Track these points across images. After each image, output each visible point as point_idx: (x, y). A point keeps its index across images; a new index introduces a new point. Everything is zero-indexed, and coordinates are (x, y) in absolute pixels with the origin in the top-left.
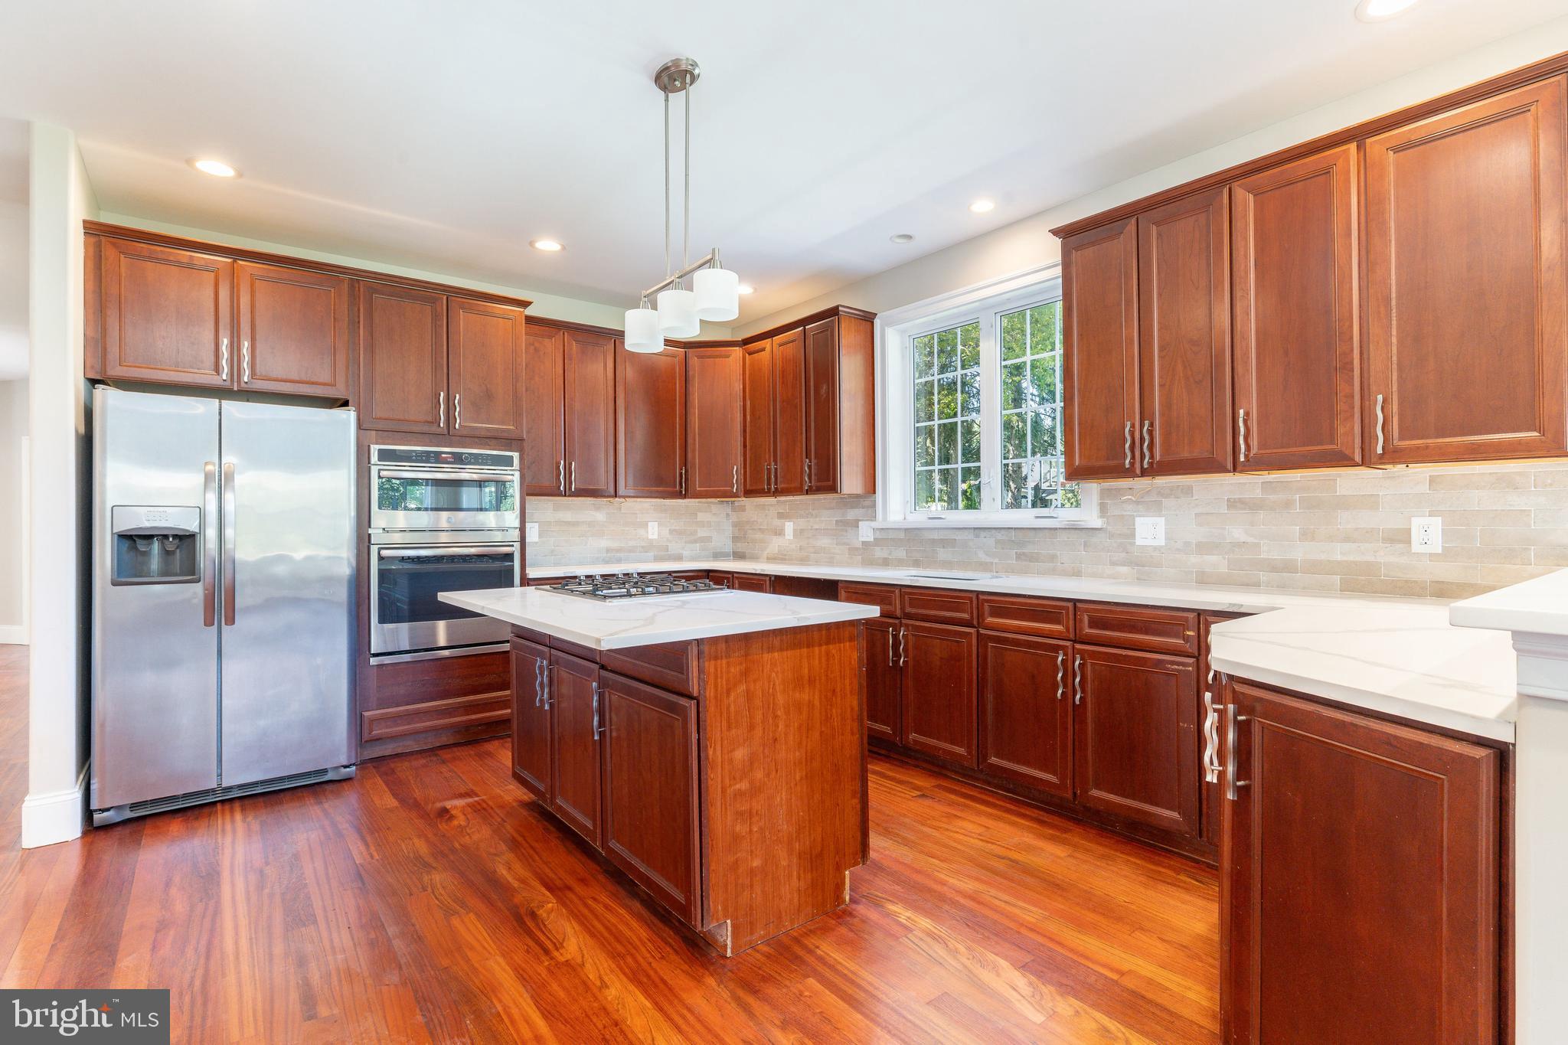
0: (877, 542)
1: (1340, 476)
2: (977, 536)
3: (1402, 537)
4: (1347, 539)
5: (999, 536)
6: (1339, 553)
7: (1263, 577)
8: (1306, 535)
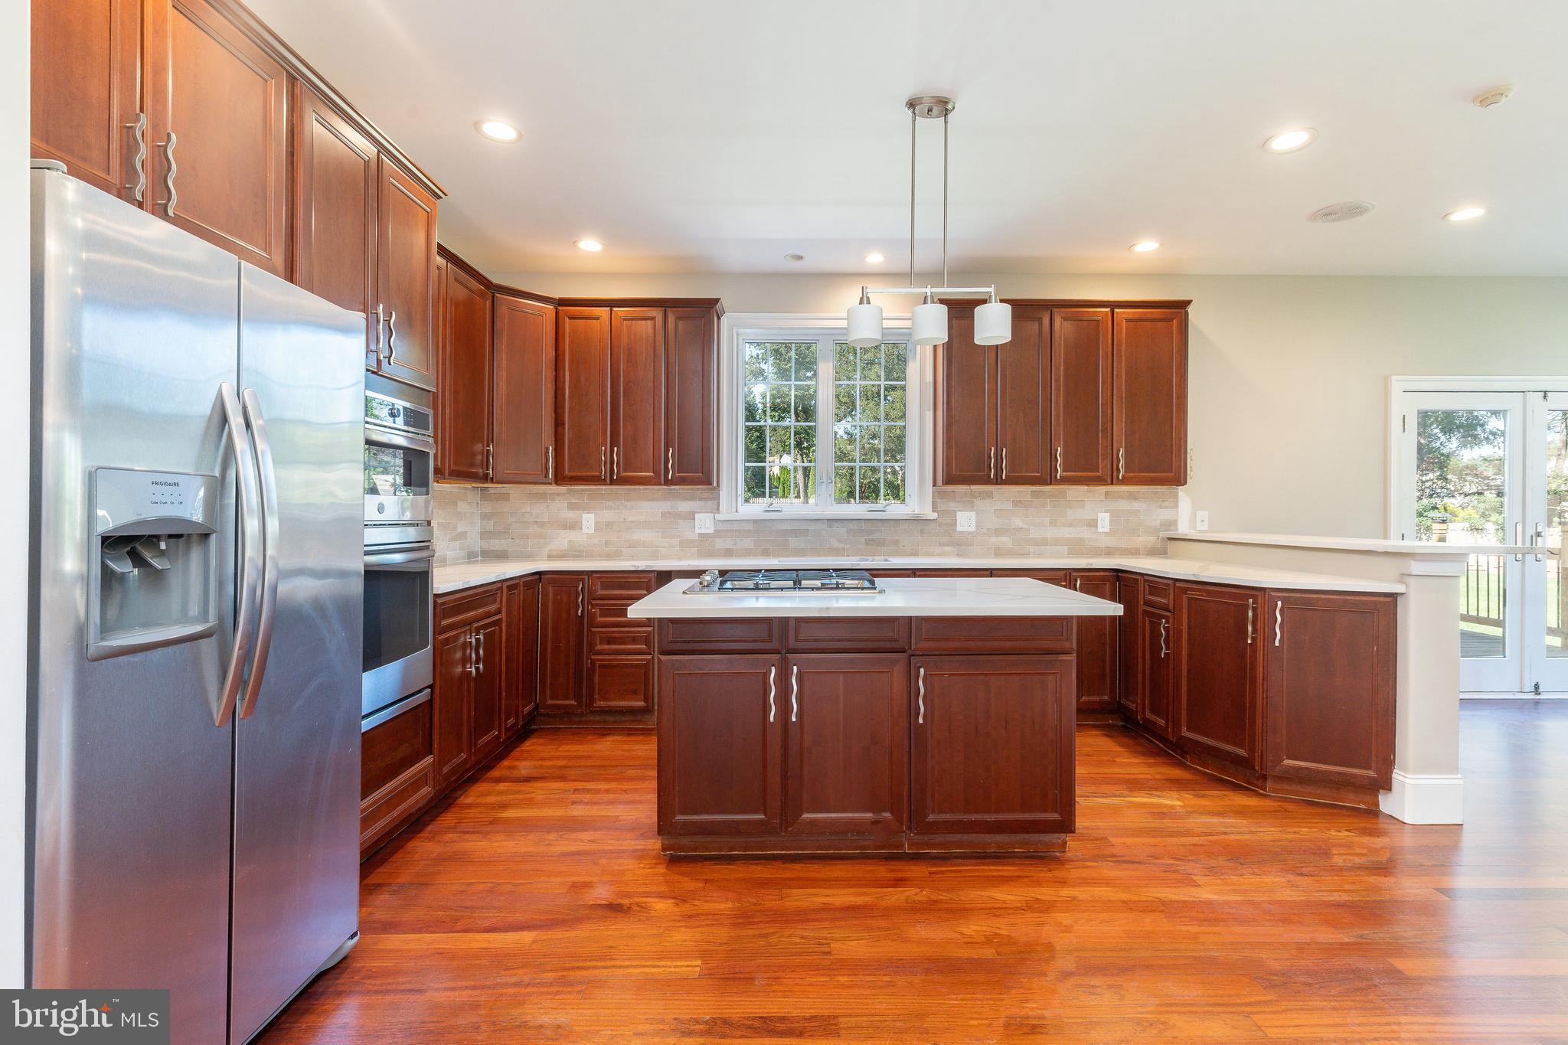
0: (718, 533)
1: (1068, 489)
2: (831, 527)
3: (1093, 524)
4: (1071, 525)
5: (851, 526)
6: (1067, 533)
7: (1032, 549)
8: (1053, 523)
